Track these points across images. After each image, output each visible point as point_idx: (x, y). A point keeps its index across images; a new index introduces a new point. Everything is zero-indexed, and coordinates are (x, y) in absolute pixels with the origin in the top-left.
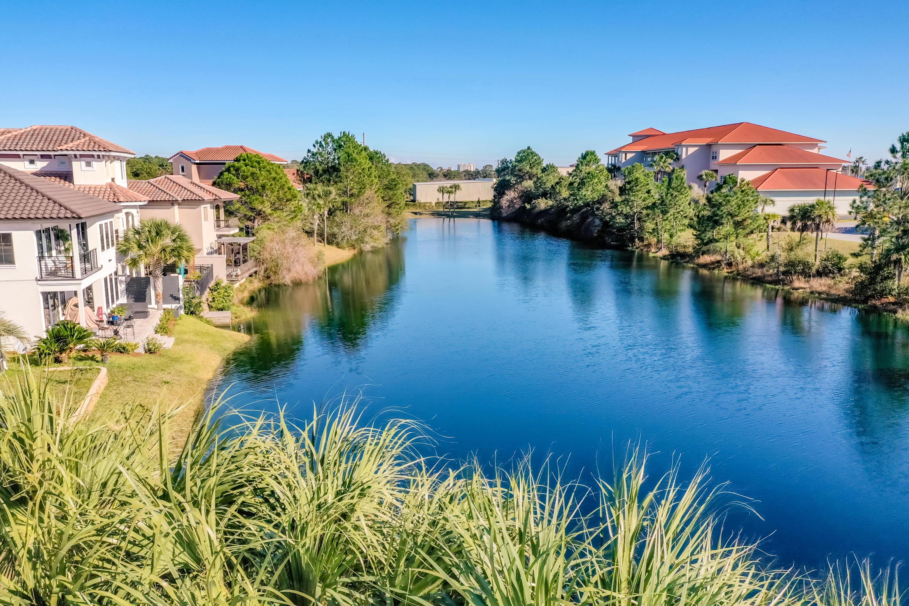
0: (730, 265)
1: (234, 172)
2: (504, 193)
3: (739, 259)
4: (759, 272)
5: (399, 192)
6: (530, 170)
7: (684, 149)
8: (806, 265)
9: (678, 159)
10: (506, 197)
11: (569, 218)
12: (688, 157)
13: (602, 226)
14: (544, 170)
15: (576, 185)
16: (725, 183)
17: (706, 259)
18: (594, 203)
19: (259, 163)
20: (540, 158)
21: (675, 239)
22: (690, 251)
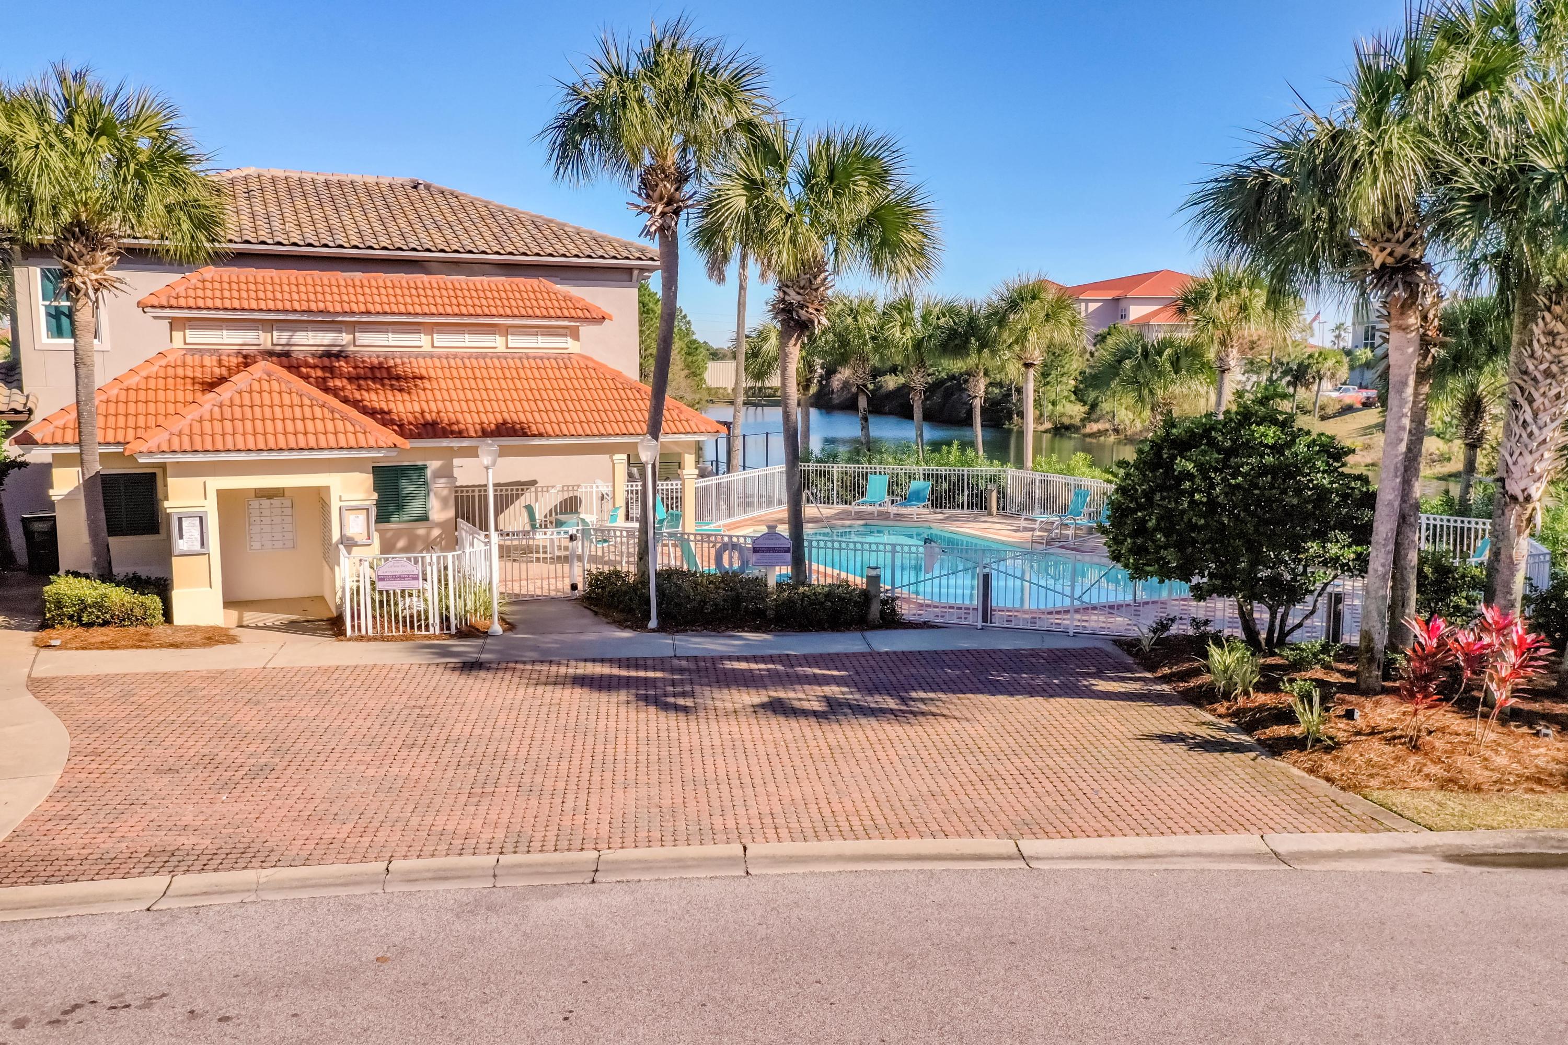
0: (1117, 431)
3: (1127, 422)
5: (700, 358)
7: (1083, 305)
10: (838, 376)
12: (1088, 316)
17: (1094, 427)
18: (961, 375)
21: (1059, 408)
22: (1077, 421)
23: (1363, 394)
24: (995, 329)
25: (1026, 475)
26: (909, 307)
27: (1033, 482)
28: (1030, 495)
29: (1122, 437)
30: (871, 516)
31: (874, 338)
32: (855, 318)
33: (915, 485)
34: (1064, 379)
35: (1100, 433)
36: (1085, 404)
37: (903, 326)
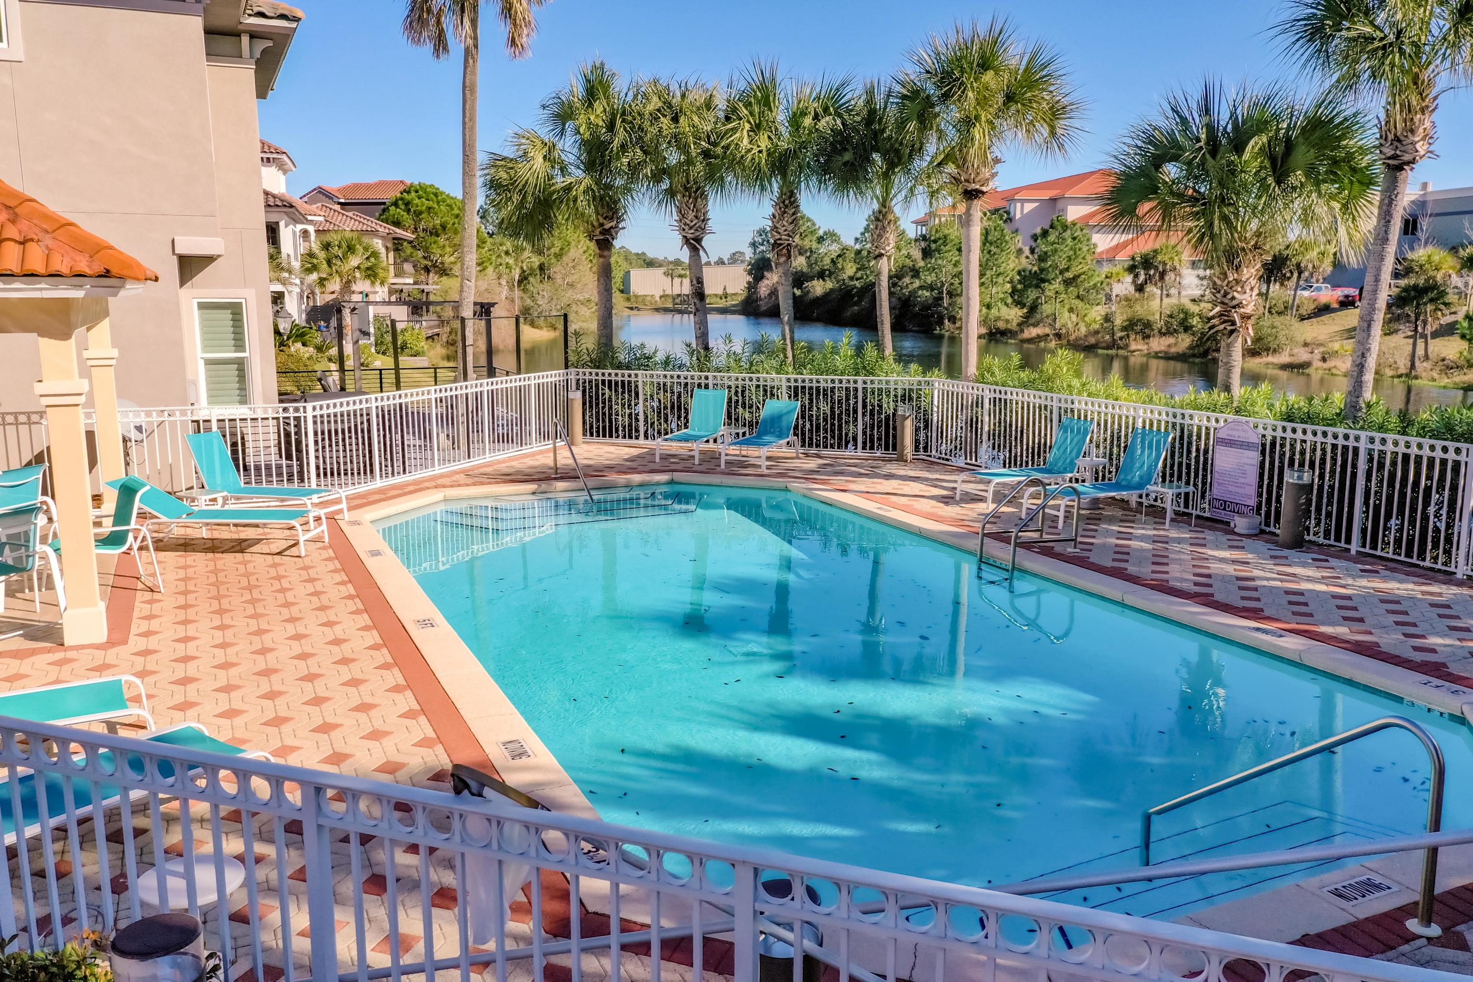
0: (1058, 336)
1: (403, 207)
2: (762, 277)
3: (1070, 326)
4: (1092, 340)
6: (800, 243)
7: (1019, 205)
8: (1148, 325)
9: (1010, 220)
10: (765, 282)
11: (856, 304)
12: (1024, 216)
13: (900, 309)
14: (821, 240)
15: (865, 253)
16: (1052, 227)
17: (1032, 332)
19: (436, 195)
20: (814, 224)
21: (994, 312)
22: (1013, 326)
23: (1340, 293)
24: (912, 126)
25: (966, 389)
26: (766, 102)
27: (978, 403)
28: (973, 424)
29: (1065, 342)
30: (685, 464)
31: (706, 154)
32: (675, 120)
33: (771, 407)
34: (1000, 280)
35: (1040, 338)
36: (1023, 306)
37: (756, 128)
